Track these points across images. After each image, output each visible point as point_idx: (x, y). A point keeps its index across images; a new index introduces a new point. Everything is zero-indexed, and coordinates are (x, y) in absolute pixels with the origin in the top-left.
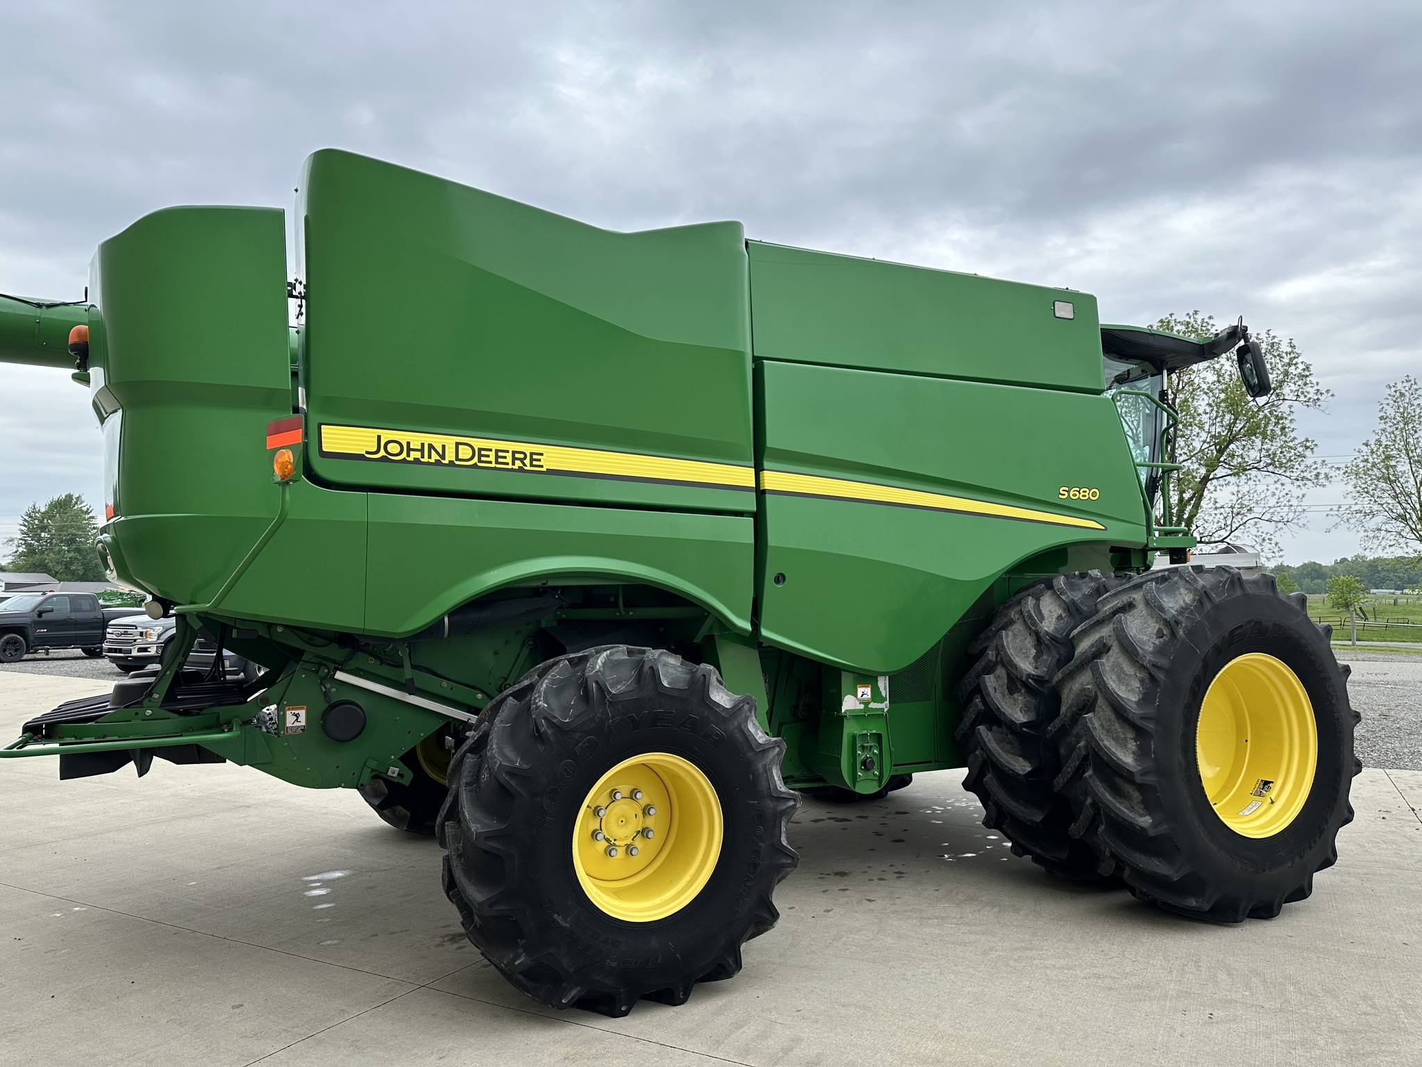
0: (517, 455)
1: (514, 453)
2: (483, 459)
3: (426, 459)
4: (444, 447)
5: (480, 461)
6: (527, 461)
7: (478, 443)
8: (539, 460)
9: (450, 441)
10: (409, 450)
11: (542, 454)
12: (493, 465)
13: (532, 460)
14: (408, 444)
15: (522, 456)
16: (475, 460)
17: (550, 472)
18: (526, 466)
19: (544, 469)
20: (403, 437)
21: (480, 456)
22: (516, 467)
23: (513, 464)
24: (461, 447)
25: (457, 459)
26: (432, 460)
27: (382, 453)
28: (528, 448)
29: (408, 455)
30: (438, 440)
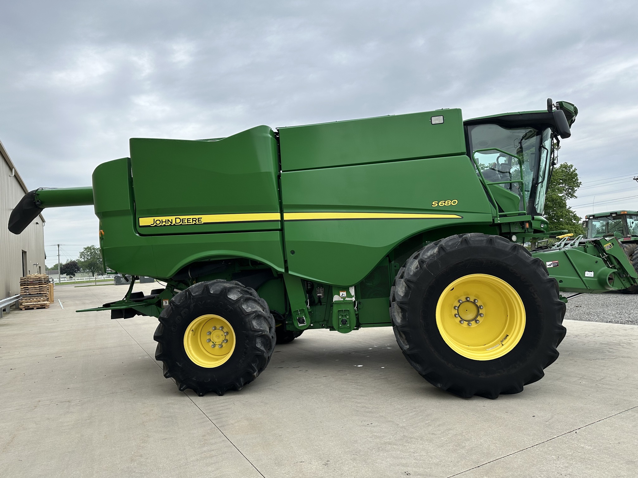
0: (194, 220)
1: (193, 219)
2: (183, 222)
3: (167, 224)
4: (172, 220)
5: (183, 223)
6: (197, 221)
7: (181, 217)
8: (201, 220)
9: (173, 218)
10: (162, 222)
11: (201, 218)
12: (187, 224)
13: (198, 220)
14: (162, 220)
15: (195, 219)
16: (181, 223)
17: (204, 223)
18: (196, 222)
19: (202, 223)
20: (160, 218)
21: (183, 221)
22: (194, 223)
23: (193, 222)
24: (177, 219)
25: (176, 223)
26: (169, 224)
27: (155, 224)
28: (197, 217)
29: (162, 224)
30: (170, 218)
